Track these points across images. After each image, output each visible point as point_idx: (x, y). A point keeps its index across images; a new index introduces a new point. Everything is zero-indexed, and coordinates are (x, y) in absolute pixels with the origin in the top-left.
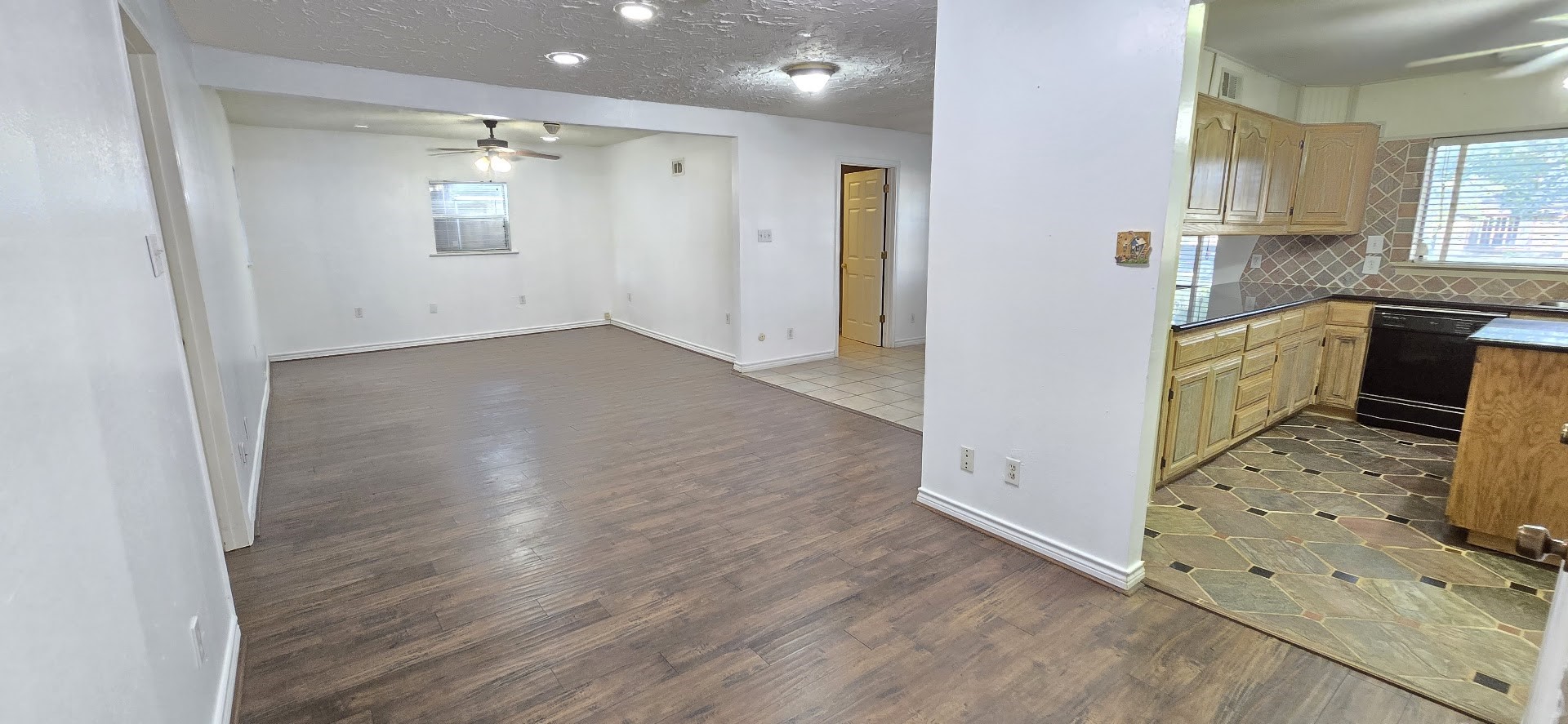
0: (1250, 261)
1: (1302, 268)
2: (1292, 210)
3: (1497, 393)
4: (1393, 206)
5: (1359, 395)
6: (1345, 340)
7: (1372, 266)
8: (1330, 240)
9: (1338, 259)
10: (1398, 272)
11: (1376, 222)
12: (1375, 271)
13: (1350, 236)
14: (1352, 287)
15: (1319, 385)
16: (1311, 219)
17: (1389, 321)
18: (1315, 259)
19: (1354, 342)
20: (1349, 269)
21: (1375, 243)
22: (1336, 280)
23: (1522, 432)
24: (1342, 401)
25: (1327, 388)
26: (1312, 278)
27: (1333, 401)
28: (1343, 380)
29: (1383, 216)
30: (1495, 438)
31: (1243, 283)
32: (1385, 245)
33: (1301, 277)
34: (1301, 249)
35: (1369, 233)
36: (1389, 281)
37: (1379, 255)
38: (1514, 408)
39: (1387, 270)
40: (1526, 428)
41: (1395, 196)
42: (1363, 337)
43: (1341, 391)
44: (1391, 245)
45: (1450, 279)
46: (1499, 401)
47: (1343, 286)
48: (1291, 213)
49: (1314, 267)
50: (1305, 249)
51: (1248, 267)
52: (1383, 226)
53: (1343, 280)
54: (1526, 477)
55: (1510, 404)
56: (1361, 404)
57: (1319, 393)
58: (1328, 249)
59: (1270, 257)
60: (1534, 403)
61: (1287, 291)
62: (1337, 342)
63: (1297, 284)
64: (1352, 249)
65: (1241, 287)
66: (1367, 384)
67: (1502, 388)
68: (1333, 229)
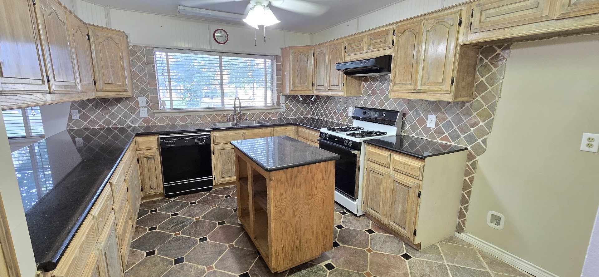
0: (70, 115)
1: (107, 117)
2: (95, 82)
3: (281, 194)
4: (145, 81)
5: (164, 185)
6: (149, 158)
7: (144, 113)
8: (118, 100)
9: (126, 110)
10: (156, 115)
11: (139, 89)
12: (146, 116)
13: (129, 98)
14: (137, 125)
15: (142, 185)
16: (108, 88)
17: (168, 144)
18: (113, 111)
19: (154, 158)
20: (133, 116)
21: (142, 101)
22: (128, 122)
23: (292, 210)
24: (156, 190)
25: (147, 186)
26: (114, 122)
27: (152, 192)
28: (154, 180)
29: (142, 86)
30: (283, 218)
31: (70, 131)
32: (147, 102)
33: (108, 122)
34: (103, 106)
35: (138, 96)
36: (153, 120)
37: (146, 107)
38: (287, 200)
39: (152, 115)
40: (293, 208)
41: (145, 75)
42: (156, 153)
43: (155, 186)
44: (150, 101)
45: (178, 117)
46: (282, 199)
47: (133, 125)
48: (95, 84)
49: (113, 116)
50: (105, 105)
51: (70, 119)
52: (143, 92)
53: (132, 121)
54: (296, 232)
55: (286, 198)
56: (167, 189)
57: (143, 190)
58: (119, 105)
59: (84, 111)
60: (294, 194)
61: (102, 131)
62: (145, 159)
63: (106, 127)
64: (132, 104)
65: (69, 133)
66: (166, 178)
67: (283, 192)
68: (121, 94)
